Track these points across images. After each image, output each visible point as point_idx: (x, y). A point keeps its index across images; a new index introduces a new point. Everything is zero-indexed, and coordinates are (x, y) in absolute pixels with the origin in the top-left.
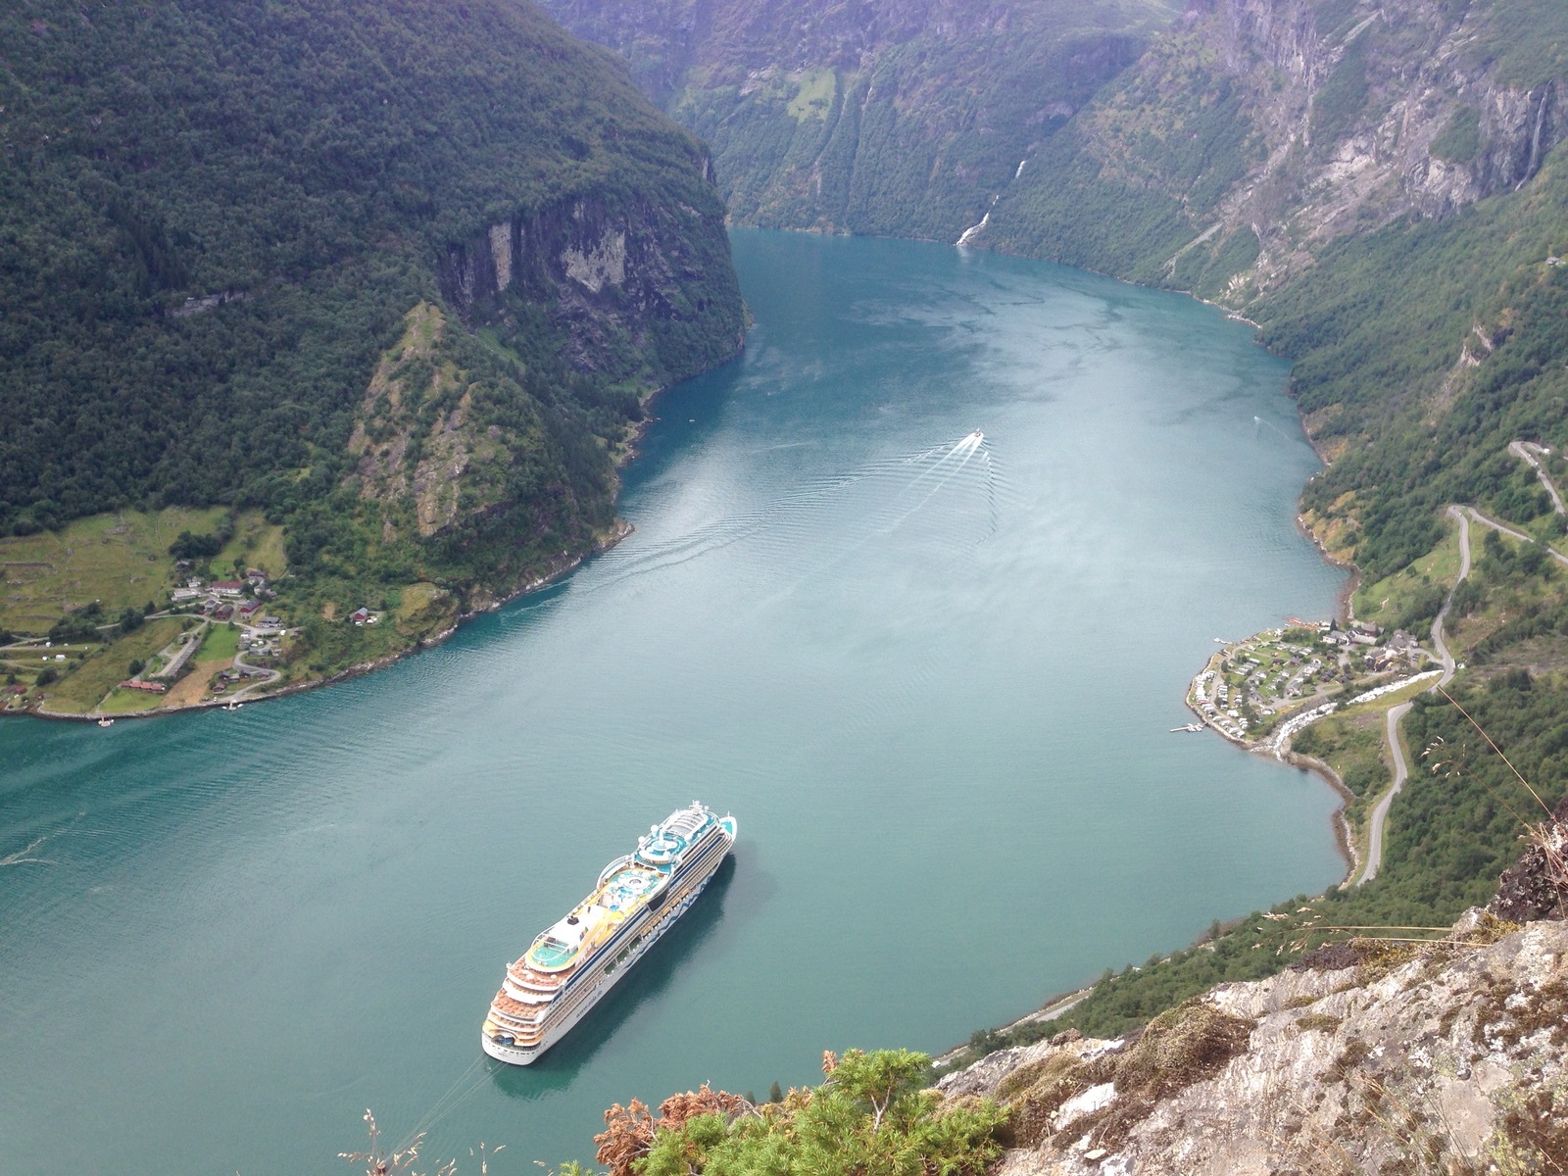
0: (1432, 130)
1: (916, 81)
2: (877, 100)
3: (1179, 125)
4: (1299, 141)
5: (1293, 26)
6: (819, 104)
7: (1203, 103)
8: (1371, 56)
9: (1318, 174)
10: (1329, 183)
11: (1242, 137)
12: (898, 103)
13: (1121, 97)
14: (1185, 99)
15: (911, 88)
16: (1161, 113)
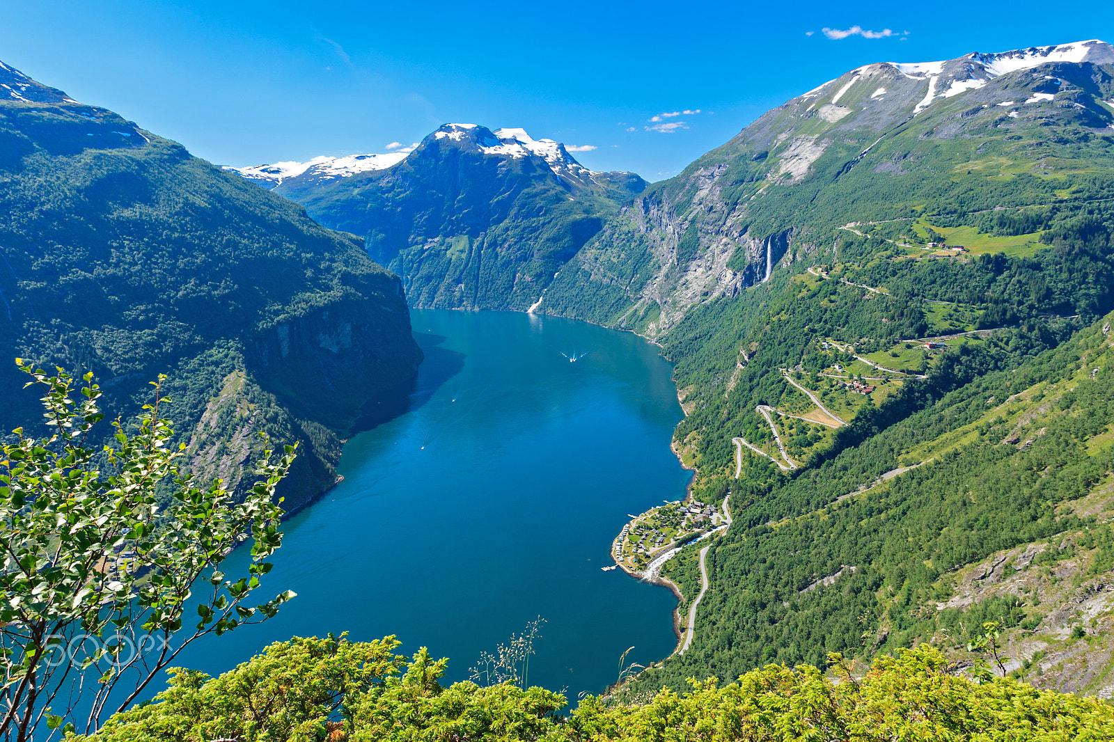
0: (726, 257)
1: (505, 241)
2: (488, 248)
3: (622, 256)
4: (673, 262)
5: (667, 213)
6: (462, 251)
7: (632, 246)
8: (699, 225)
9: (682, 276)
10: (687, 281)
11: (650, 261)
12: (499, 250)
13: (597, 244)
14: (624, 245)
15: (503, 243)
16: (615, 251)
